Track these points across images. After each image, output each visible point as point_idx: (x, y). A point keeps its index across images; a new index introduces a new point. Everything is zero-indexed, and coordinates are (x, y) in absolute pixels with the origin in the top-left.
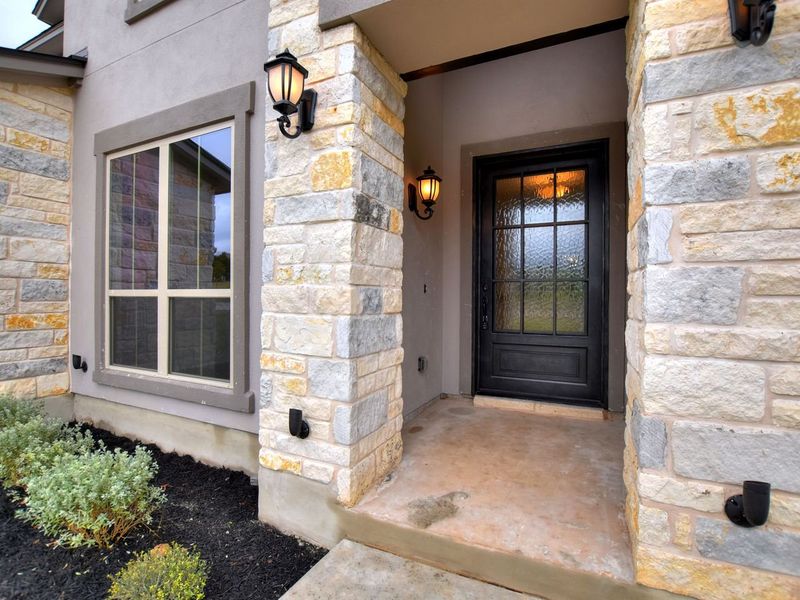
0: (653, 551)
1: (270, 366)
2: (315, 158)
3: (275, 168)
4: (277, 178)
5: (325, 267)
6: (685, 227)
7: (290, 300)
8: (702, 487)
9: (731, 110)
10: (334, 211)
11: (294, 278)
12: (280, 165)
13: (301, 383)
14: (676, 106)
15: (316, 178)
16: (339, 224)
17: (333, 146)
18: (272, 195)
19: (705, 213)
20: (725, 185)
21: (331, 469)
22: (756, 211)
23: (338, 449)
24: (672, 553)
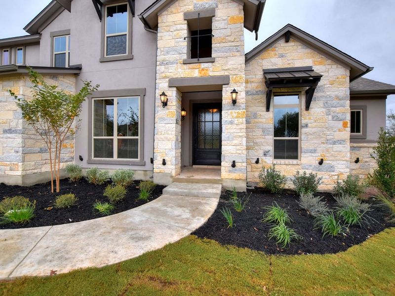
0: (223, 173)
1: (157, 152)
2: (167, 111)
3: (158, 112)
4: (158, 114)
5: (170, 132)
6: (227, 128)
7: (162, 138)
8: (229, 163)
9: (232, 113)
10: (171, 122)
11: (163, 134)
13: (164, 154)
14: (226, 111)
15: (168, 115)
16: (172, 124)
17: (171, 109)
18: (157, 117)
19: (229, 126)
20: (231, 123)
21: (171, 170)
22: (235, 126)
23: (173, 166)
24: (226, 173)
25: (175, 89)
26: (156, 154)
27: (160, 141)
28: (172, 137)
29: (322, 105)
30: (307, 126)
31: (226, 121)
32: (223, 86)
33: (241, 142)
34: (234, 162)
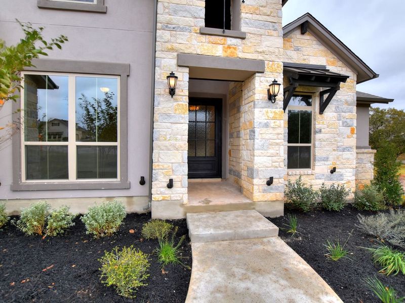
0: (256, 194)
1: (157, 168)
2: (175, 104)
3: (159, 104)
4: (160, 107)
5: (179, 137)
6: (261, 132)
7: (166, 147)
8: (263, 180)
9: (267, 112)
10: (182, 120)
11: (167, 139)
12: (161, 103)
13: (170, 171)
14: (260, 110)
15: (176, 110)
16: (183, 124)
17: (181, 101)
18: (158, 112)
19: (264, 130)
20: (267, 125)
21: (181, 195)
22: (271, 131)
23: (184, 189)
25: (187, 70)
26: (157, 171)
27: (163, 150)
28: (182, 145)
29: (334, 109)
30: (320, 131)
31: (260, 123)
32: (257, 74)
33: (278, 152)
34: (271, 179)
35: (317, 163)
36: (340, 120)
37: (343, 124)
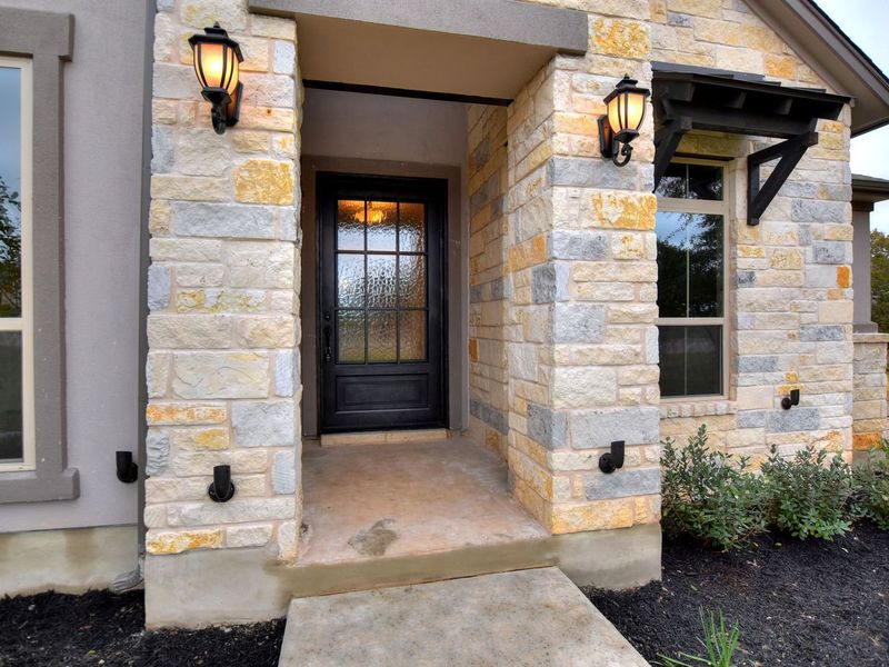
0: (562, 507)
1: (166, 419)
2: (240, 162)
3: (171, 160)
4: (174, 175)
5: (256, 294)
6: (576, 276)
7: (202, 333)
8: (587, 453)
9: (598, 202)
10: (269, 229)
11: (208, 305)
12: (181, 158)
13: (221, 434)
14: (572, 191)
15: (242, 187)
16: (276, 245)
17: (265, 153)
18: (166, 195)
19: (587, 268)
20: (597, 251)
21: (269, 526)
22: (611, 270)
23: (278, 501)
24: (572, 505)
25: (288, 30)
26: (165, 432)
27: (188, 348)
28: (271, 327)
29: (789, 212)
30: (751, 278)
31: (573, 241)
32: (560, 61)
33: (638, 348)
34: (618, 448)
35: (743, 379)
36: (807, 244)
37: (816, 257)
